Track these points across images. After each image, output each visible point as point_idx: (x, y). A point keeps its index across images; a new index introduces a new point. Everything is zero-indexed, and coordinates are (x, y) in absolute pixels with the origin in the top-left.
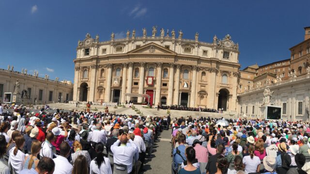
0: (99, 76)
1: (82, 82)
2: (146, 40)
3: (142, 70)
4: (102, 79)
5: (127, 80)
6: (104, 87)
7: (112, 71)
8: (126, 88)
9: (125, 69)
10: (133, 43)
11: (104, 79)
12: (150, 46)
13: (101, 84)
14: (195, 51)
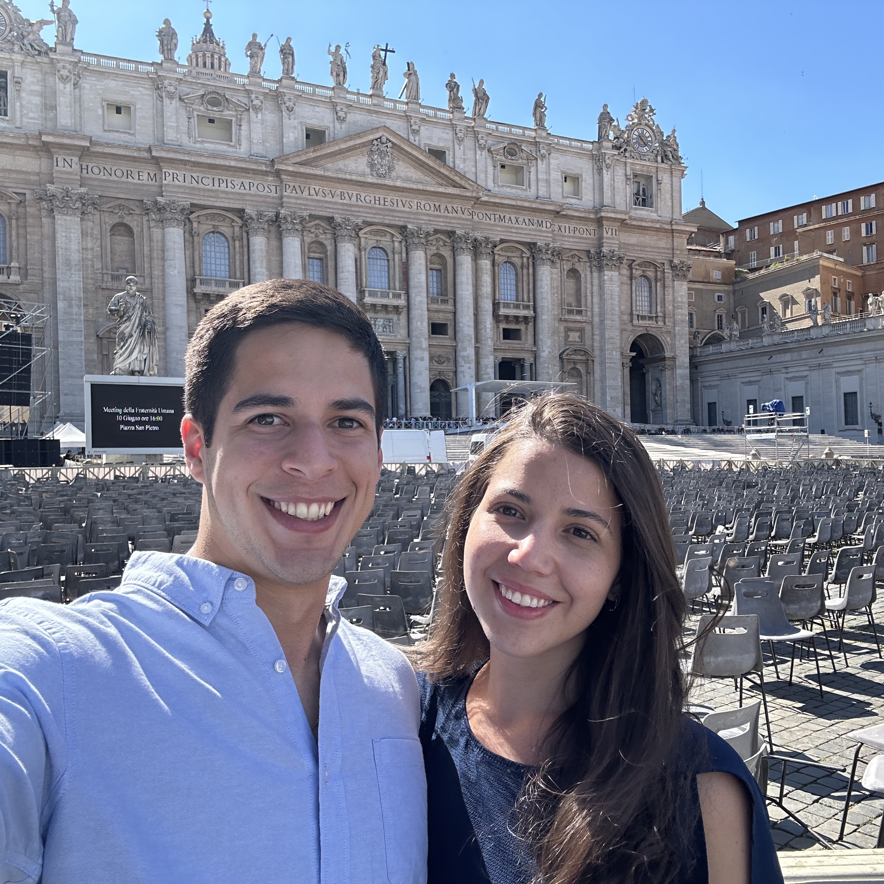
3: (348, 253)
12: (372, 143)
14: (537, 180)
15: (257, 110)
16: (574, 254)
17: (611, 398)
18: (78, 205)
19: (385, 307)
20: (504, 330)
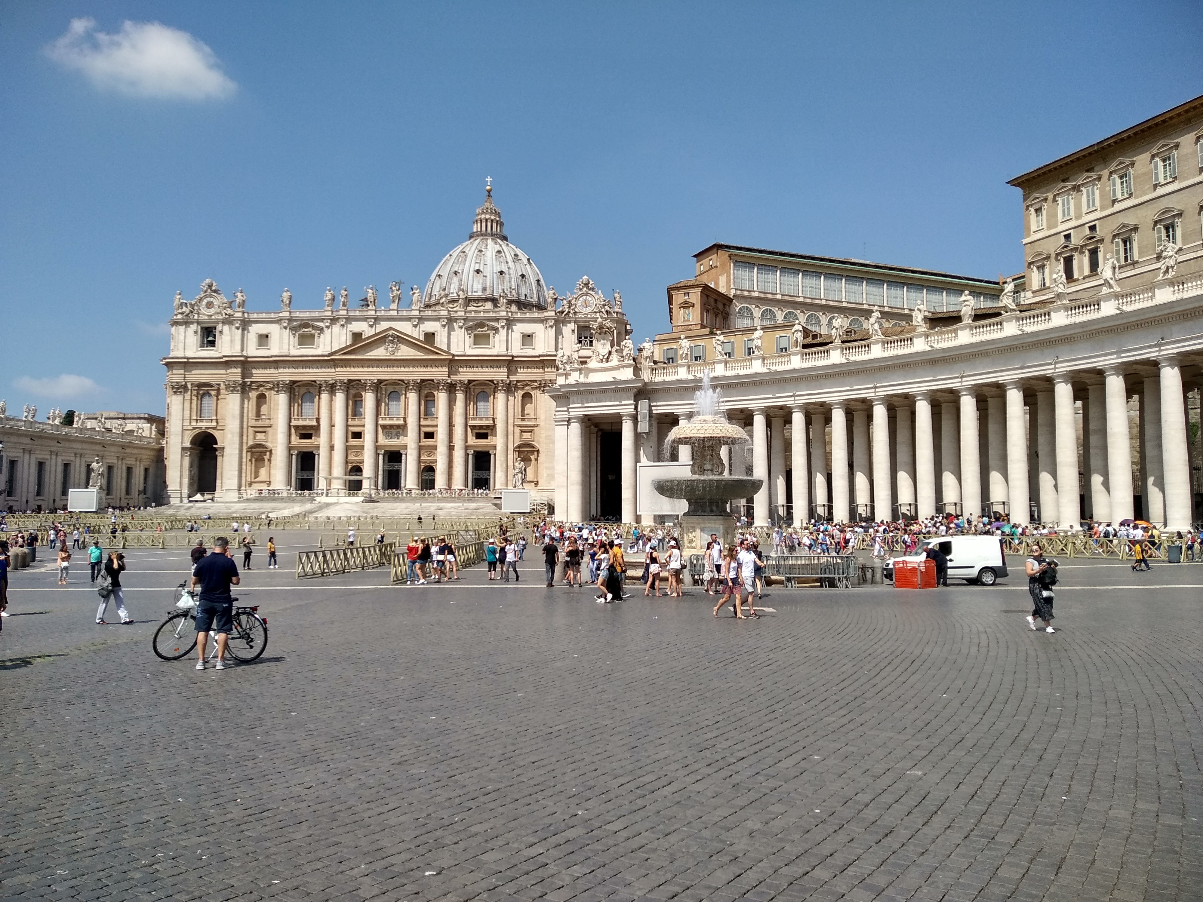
0: (252, 414)
1: (197, 431)
2: (377, 320)
3: (369, 399)
4: (260, 423)
5: (332, 426)
6: (268, 444)
7: (291, 401)
8: (332, 448)
9: (325, 396)
10: (343, 325)
11: (267, 423)
12: (385, 337)
13: (260, 436)
14: (500, 341)
15: (328, 327)
16: (526, 384)
17: (547, 475)
18: (239, 388)
19: (391, 426)
20: (477, 434)
